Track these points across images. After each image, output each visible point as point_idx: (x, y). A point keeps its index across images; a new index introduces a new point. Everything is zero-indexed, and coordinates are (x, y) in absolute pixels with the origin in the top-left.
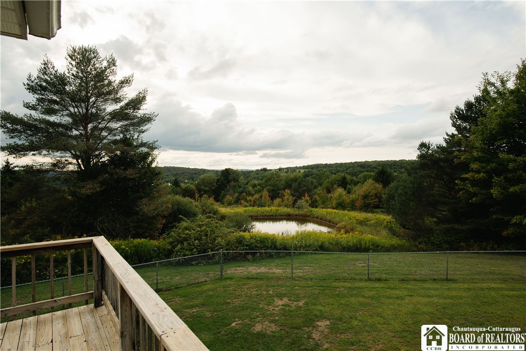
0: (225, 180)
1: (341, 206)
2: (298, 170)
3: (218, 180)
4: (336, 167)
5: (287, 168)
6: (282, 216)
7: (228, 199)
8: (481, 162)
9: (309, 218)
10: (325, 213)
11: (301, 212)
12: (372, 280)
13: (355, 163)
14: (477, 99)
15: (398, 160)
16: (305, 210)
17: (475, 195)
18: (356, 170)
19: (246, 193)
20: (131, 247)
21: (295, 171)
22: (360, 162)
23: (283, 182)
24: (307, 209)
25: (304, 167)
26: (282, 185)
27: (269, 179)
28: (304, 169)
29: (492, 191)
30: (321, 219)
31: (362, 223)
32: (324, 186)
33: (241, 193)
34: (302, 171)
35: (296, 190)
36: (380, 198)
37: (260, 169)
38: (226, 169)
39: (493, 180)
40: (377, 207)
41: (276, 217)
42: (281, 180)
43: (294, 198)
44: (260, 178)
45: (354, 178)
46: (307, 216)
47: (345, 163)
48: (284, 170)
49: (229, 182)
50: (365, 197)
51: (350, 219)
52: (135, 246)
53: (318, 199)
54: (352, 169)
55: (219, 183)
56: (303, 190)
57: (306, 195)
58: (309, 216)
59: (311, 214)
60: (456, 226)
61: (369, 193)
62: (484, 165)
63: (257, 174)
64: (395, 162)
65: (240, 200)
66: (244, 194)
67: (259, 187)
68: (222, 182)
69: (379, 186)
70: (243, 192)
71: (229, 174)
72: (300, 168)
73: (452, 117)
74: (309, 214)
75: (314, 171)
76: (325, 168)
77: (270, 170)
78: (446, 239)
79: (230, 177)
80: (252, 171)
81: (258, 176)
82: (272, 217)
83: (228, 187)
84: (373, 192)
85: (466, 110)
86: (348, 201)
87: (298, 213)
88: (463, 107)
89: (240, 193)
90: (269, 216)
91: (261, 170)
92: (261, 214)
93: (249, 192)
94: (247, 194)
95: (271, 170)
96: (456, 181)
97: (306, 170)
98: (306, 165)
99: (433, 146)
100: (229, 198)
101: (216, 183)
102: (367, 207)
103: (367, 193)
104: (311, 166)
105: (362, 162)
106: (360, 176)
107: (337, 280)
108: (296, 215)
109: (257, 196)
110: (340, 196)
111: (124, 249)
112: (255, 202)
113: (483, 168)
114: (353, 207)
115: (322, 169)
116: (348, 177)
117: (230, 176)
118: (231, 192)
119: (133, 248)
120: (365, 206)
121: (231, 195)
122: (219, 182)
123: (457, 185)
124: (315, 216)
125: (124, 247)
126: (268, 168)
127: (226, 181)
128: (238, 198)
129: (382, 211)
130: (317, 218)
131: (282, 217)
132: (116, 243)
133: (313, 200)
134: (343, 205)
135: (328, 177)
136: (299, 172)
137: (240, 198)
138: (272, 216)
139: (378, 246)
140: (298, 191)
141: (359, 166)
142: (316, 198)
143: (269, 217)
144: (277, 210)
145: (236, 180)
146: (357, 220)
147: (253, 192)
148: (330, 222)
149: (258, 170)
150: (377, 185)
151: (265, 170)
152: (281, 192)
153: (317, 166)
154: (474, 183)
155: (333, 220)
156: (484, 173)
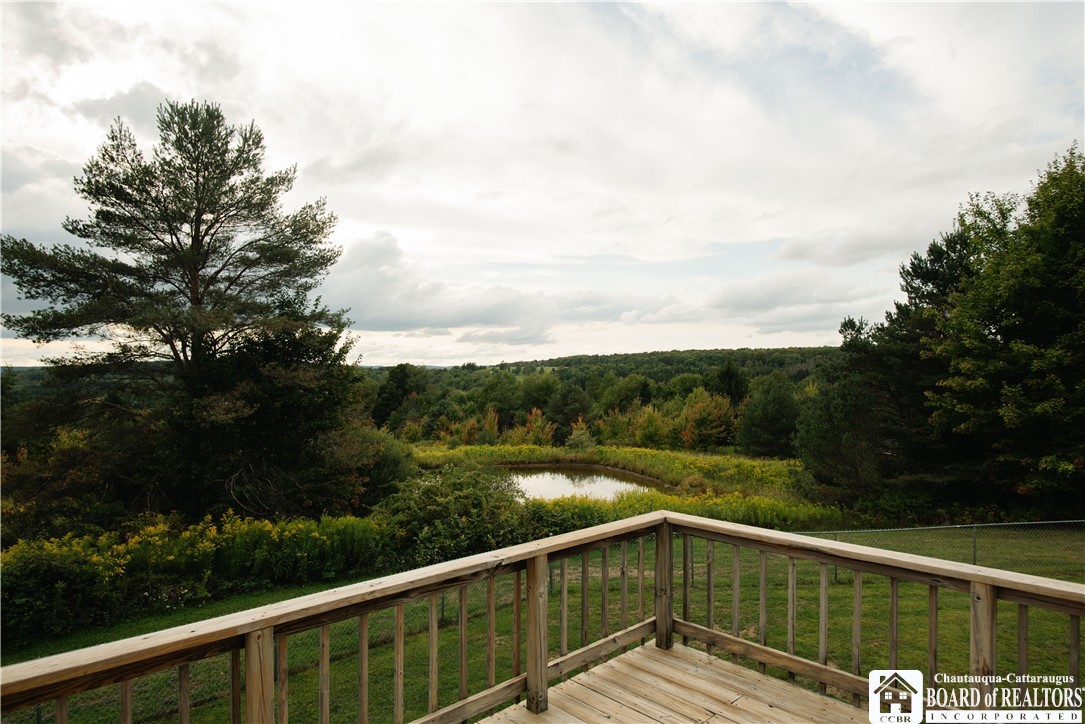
0: (397, 388)
1: (651, 440)
2: (539, 369)
3: (383, 389)
4: (616, 362)
5: (516, 364)
6: (542, 462)
7: (410, 429)
8: (975, 357)
9: (598, 466)
10: (630, 456)
11: (581, 455)
12: (843, 583)
13: (653, 354)
14: (951, 242)
15: (735, 348)
16: (590, 450)
17: (962, 417)
18: (655, 369)
19: (447, 415)
20: (332, 534)
21: (533, 370)
22: (663, 353)
23: (520, 393)
24: (591, 450)
25: (551, 362)
26: (518, 398)
27: (492, 387)
28: (550, 366)
29: (1001, 412)
30: (624, 468)
31: (711, 473)
32: (604, 401)
33: (436, 415)
34: (548, 370)
35: (558, 410)
36: (728, 424)
37: (460, 364)
38: (400, 366)
39: (1003, 391)
40: (723, 442)
41: (531, 466)
42: (516, 388)
43: (555, 426)
44: (462, 383)
45: (661, 384)
46: (594, 464)
47: (634, 355)
48: (512, 368)
49: (406, 392)
50: (701, 423)
51: (685, 467)
52: (338, 533)
53: (602, 426)
54: (646, 366)
55: (385, 395)
56: (573, 410)
57: (580, 419)
58: (598, 463)
59: (602, 459)
60: (928, 478)
61: (709, 414)
62: (982, 363)
63: (456, 376)
64: (730, 352)
65: (434, 429)
66: (443, 417)
67: (472, 403)
68: (390, 393)
69: (724, 401)
70: (441, 414)
71: (406, 376)
72: (543, 363)
73: (904, 273)
74: (597, 458)
75: (573, 370)
76: (595, 364)
77: (482, 368)
78: (908, 502)
79: (410, 383)
80: (445, 370)
81: (457, 379)
82: (521, 465)
83: (405, 403)
84: (716, 413)
85: (931, 260)
86: (666, 430)
87: (575, 457)
88: (924, 256)
89: (434, 415)
90: (516, 462)
91: (464, 367)
92: (499, 459)
93: (454, 412)
94: (448, 418)
95: (485, 367)
96: (926, 393)
97: (556, 369)
98: (555, 358)
99: (870, 326)
100: (411, 426)
101: (379, 395)
102: (703, 444)
103: (704, 414)
104: (566, 359)
105: (667, 352)
106: (673, 380)
107: (777, 585)
108: (572, 461)
109: (472, 421)
110: (650, 421)
111: (316, 539)
112: (470, 434)
113: (979, 368)
114: (676, 442)
115: (588, 365)
116: (652, 382)
117: (408, 380)
118: (412, 413)
119: (336, 536)
120: (702, 441)
121: (414, 420)
122: (385, 393)
123: (926, 399)
124: (612, 462)
125: (317, 535)
126: (478, 364)
127: (400, 392)
128: (429, 426)
129: (736, 451)
130: (616, 465)
131: (543, 465)
132: (300, 526)
133: (593, 428)
134: (657, 438)
135: (610, 383)
136: (542, 371)
137: (435, 427)
138: (523, 462)
139: (785, 520)
140: (561, 412)
141: (660, 360)
142: (598, 426)
143: (516, 466)
144: (532, 451)
145: (420, 389)
146: (701, 469)
147: (461, 414)
148: (643, 473)
149: (456, 367)
150: (719, 399)
151: (471, 367)
152: (517, 413)
153: (578, 361)
154: (962, 395)
155: (650, 470)
156: (983, 377)
